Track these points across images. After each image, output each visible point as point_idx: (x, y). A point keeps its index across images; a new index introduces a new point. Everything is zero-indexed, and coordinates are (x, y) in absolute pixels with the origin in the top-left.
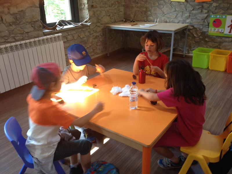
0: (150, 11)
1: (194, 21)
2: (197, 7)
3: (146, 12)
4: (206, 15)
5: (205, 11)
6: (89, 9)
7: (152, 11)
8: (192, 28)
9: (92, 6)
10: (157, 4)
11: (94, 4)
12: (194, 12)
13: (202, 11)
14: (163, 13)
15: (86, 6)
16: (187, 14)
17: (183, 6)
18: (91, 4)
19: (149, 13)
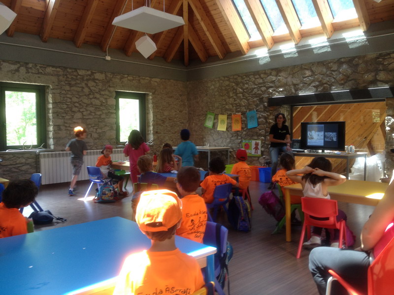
0: (205, 138)
1: (233, 145)
2: (235, 135)
3: (202, 138)
4: (240, 140)
5: (239, 137)
6: (153, 134)
7: (207, 138)
8: (232, 150)
9: (157, 132)
10: (209, 133)
11: (159, 131)
12: (233, 138)
13: (237, 138)
14: (214, 139)
15: (152, 132)
16: (228, 140)
17: (225, 134)
18: (156, 131)
19: (204, 139)
